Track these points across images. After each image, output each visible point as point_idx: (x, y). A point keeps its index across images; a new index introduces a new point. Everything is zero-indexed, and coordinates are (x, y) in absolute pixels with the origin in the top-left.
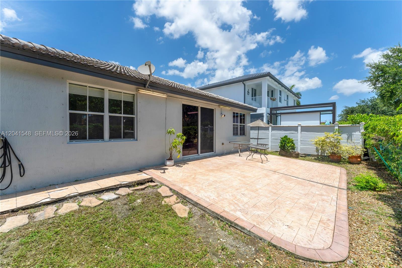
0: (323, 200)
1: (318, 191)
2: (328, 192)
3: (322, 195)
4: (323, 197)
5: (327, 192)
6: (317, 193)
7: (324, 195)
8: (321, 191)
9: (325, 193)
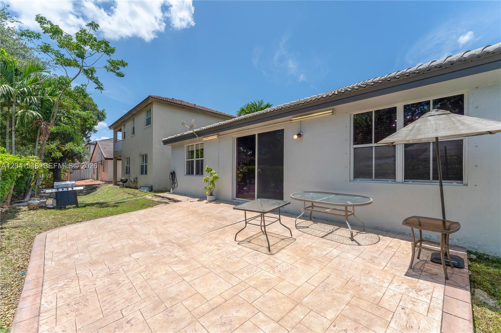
0: (63, 252)
1: (77, 259)
2: (62, 267)
3: (69, 256)
4: (65, 255)
5: (63, 265)
6: (77, 256)
7: (65, 258)
8: (73, 261)
9: (66, 261)
